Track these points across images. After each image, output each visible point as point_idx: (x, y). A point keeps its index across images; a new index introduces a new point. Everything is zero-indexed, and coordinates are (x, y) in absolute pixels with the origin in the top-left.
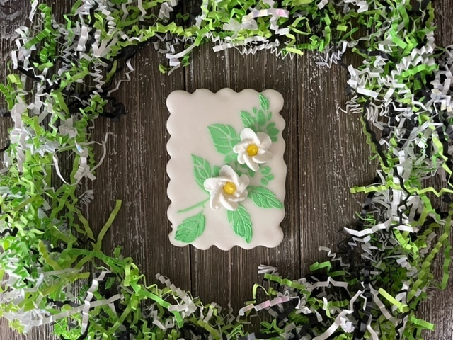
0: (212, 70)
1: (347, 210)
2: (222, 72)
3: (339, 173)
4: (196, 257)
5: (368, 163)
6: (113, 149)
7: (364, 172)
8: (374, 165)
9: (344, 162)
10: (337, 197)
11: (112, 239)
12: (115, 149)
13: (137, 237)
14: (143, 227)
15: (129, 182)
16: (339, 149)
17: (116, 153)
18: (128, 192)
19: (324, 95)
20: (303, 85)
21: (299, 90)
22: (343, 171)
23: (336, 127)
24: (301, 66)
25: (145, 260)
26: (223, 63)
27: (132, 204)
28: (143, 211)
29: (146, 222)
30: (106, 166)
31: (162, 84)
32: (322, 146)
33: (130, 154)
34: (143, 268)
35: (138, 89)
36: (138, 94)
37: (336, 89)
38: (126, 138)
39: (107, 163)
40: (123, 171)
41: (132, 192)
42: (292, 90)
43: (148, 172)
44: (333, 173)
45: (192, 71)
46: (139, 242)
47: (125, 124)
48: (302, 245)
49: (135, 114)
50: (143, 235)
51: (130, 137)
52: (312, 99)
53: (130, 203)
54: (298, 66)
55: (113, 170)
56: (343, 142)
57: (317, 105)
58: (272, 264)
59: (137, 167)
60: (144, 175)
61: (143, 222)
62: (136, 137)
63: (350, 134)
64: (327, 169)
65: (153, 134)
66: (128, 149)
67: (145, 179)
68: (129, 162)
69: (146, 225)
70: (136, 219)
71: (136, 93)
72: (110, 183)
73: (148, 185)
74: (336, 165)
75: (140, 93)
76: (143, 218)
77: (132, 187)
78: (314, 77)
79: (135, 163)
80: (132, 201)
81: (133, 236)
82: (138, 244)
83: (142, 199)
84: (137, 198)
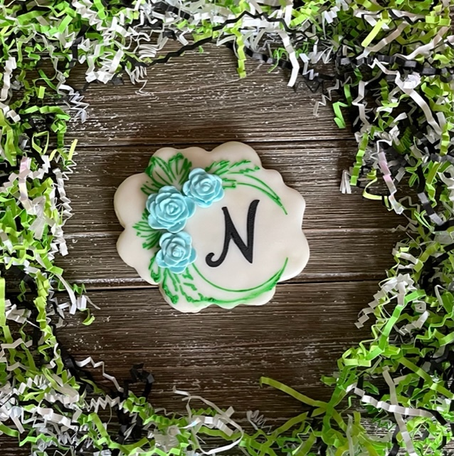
0: (91, 254)
1: (268, 82)
2: (93, 242)
3: (222, 92)
4: (332, 274)
5: (208, 56)
6: (193, 385)
7: (220, 60)
8: (210, 48)
9: (207, 86)
10: (252, 94)
11: (311, 386)
12: (192, 382)
13: (307, 353)
14: (294, 344)
15: (234, 364)
16: (190, 92)
17: (198, 381)
18: (249, 364)
19: (122, 112)
20: (110, 139)
21: (116, 144)
22: (218, 87)
23: (163, 97)
24: (86, 142)
25: (338, 341)
26: (80, 240)
27: (264, 359)
28: (273, 345)
29: (288, 341)
30: (215, 393)
31: (108, 319)
32: (187, 113)
33: (199, 362)
34: (348, 345)
35: (114, 351)
36: (121, 352)
37: (115, 97)
38: (179, 367)
39: (211, 393)
40: (221, 371)
41: (249, 359)
42: (116, 152)
43: (222, 338)
44: (222, 100)
45: (92, 281)
46: (314, 349)
47: (160, 368)
48: (314, 138)
49: (147, 356)
50: (306, 344)
51: (177, 362)
52: (128, 127)
53: (263, 361)
54: (86, 145)
55: (219, 385)
56: (182, 87)
57: (135, 121)
58: (339, 176)
59: (216, 353)
60: (226, 343)
61: (288, 344)
62: (177, 355)
63: (172, 79)
64: (216, 108)
65: (173, 331)
66: (193, 364)
67: (231, 341)
68: (210, 363)
69: (291, 341)
70: (284, 353)
71: (119, 354)
72: (237, 389)
73: (239, 338)
74: (211, 96)
75: (119, 349)
76: (282, 345)
77: (242, 358)
78: (99, 124)
79: (210, 356)
80: (260, 360)
81: (306, 357)
82: (316, 351)
83: (258, 346)
84: (256, 352)
